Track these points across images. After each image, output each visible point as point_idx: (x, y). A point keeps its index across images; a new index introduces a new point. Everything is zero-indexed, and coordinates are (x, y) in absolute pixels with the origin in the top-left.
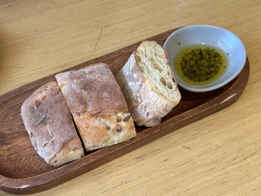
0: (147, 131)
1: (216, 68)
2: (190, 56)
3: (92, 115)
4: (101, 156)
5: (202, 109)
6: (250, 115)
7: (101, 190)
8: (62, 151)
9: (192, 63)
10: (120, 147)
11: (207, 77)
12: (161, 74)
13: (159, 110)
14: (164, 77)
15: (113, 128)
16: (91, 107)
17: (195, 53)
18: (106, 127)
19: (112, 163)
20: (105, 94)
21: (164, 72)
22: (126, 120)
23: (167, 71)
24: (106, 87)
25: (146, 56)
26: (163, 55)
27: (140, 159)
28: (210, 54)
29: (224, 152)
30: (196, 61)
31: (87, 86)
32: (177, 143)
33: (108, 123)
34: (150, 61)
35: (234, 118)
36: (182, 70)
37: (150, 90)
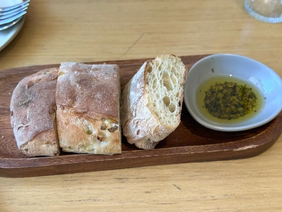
0: (136, 152)
1: (244, 109)
2: (221, 88)
3: (77, 113)
4: (77, 161)
5: (209, 149)
6: (268, 176)
7: (65, 198)
8: (34, 141)
9: (220, 95)
10: (99, 159)
11: (229, 116)
12: (167, 92)
13: (149, 130)
14: (169, 96)
15: (94, 134)
16: (78, 104)
17: (228, 86)
18: (87, 130)
19: (89, 175)
20: (99, 95)
21: (173, 92)
22: (112, 130)
23: (176, 92)
24: (103, 88)
25: (160, 69)
26: (181, 75)
27: (121, 181)
28: (244, 92)
29: (218, 207)
30: (225, 95)
31: (84, 81)
32: (169, 178)
33: (91, 127)
34: (162, 76)
35: (247, 173)
36: (205, 100)
37: (145, 104)
